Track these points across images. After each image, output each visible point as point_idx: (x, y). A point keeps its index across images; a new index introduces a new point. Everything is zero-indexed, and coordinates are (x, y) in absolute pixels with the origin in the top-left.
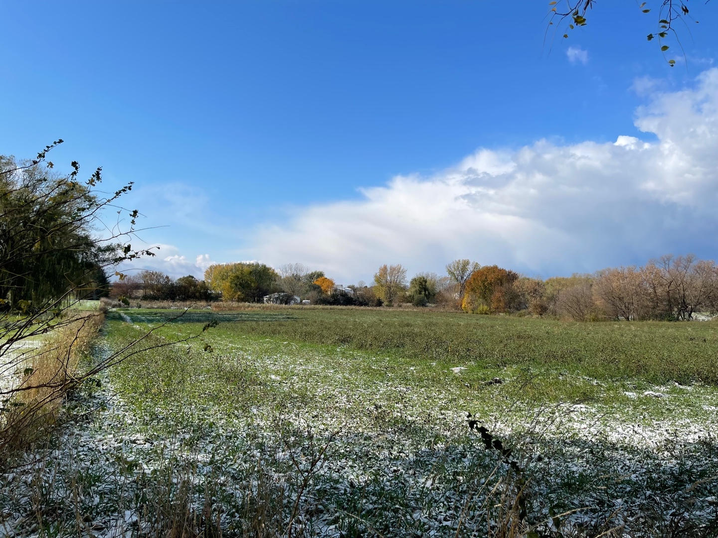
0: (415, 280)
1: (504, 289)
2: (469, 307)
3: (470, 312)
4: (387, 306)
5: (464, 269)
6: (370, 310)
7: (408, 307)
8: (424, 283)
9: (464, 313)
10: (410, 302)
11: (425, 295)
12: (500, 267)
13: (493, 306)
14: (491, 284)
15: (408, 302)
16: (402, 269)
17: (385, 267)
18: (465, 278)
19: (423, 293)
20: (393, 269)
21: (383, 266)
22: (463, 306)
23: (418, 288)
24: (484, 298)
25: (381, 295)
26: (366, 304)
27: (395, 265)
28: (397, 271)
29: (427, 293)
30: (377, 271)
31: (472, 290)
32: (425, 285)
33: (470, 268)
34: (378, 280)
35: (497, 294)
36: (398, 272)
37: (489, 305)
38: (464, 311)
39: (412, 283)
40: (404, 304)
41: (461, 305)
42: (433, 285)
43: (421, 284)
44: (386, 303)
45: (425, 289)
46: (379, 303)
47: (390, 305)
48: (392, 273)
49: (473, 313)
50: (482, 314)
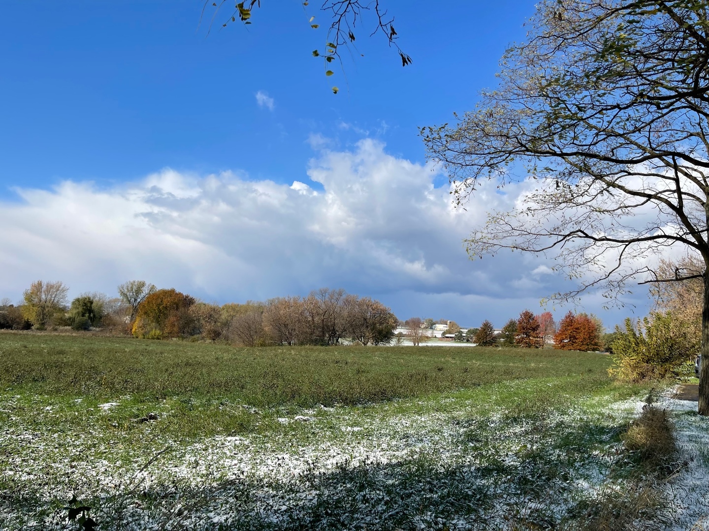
0: (78, 300)
1: (179, 313)
2: (140, 332)
3: (141, 336)
4: (38, 329)
5: (138, 291)
6: (14, 334)
7: (67, 331)
8: (89, 305)
9: (133, 338)
10: (69, 325)
11: (90, 317)
12: (178, 291)
13: (167, 330)
14: (166, 308)
15: (66, 325)
16: (62, 287)
17: (40, 284)
18: (139, 300)
19: (87, 315)
20: (50, 287)
21: (36, 283)
22: (133, 330)
23: (80, 309)
24: (158, 322)
25: (32, 317)
26: (9, 327)
27: (53, 281)
28: (55, 288)
29: (92, 315)
30: (29, 288)
31: (146, 313)
32: (91, 307)
33: (145, 291)
34: (29, 298)
35: (172, 319)
36: (58, 290)
37: (162, 329)
38: (134, 336)
39: (73, 303)
40: (61, 328)
41: (131, 330)
42: (101, 306)
43: (85, 304)
44: (36, 326)
45: (90, 311)
46: (28, 326)
47: (42, 328)
48: (48, 291)
49: (144, 338)
50: (154, 339)
